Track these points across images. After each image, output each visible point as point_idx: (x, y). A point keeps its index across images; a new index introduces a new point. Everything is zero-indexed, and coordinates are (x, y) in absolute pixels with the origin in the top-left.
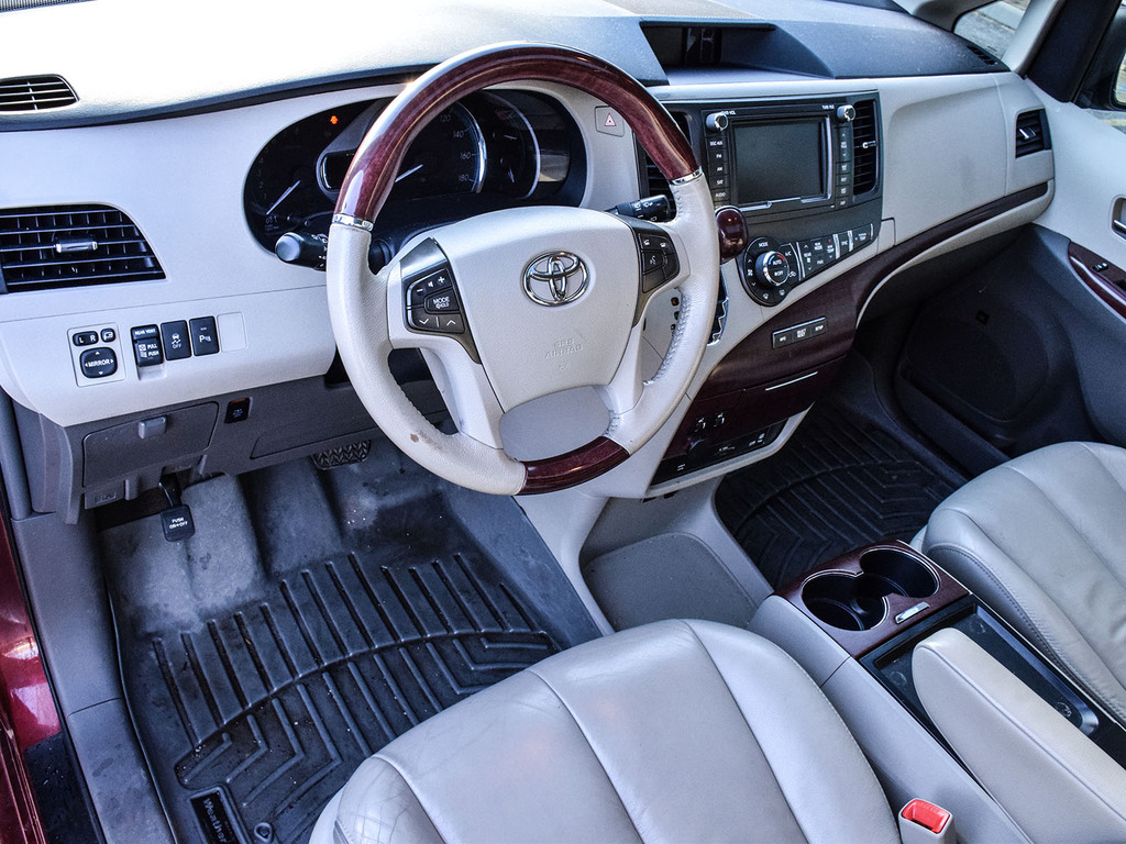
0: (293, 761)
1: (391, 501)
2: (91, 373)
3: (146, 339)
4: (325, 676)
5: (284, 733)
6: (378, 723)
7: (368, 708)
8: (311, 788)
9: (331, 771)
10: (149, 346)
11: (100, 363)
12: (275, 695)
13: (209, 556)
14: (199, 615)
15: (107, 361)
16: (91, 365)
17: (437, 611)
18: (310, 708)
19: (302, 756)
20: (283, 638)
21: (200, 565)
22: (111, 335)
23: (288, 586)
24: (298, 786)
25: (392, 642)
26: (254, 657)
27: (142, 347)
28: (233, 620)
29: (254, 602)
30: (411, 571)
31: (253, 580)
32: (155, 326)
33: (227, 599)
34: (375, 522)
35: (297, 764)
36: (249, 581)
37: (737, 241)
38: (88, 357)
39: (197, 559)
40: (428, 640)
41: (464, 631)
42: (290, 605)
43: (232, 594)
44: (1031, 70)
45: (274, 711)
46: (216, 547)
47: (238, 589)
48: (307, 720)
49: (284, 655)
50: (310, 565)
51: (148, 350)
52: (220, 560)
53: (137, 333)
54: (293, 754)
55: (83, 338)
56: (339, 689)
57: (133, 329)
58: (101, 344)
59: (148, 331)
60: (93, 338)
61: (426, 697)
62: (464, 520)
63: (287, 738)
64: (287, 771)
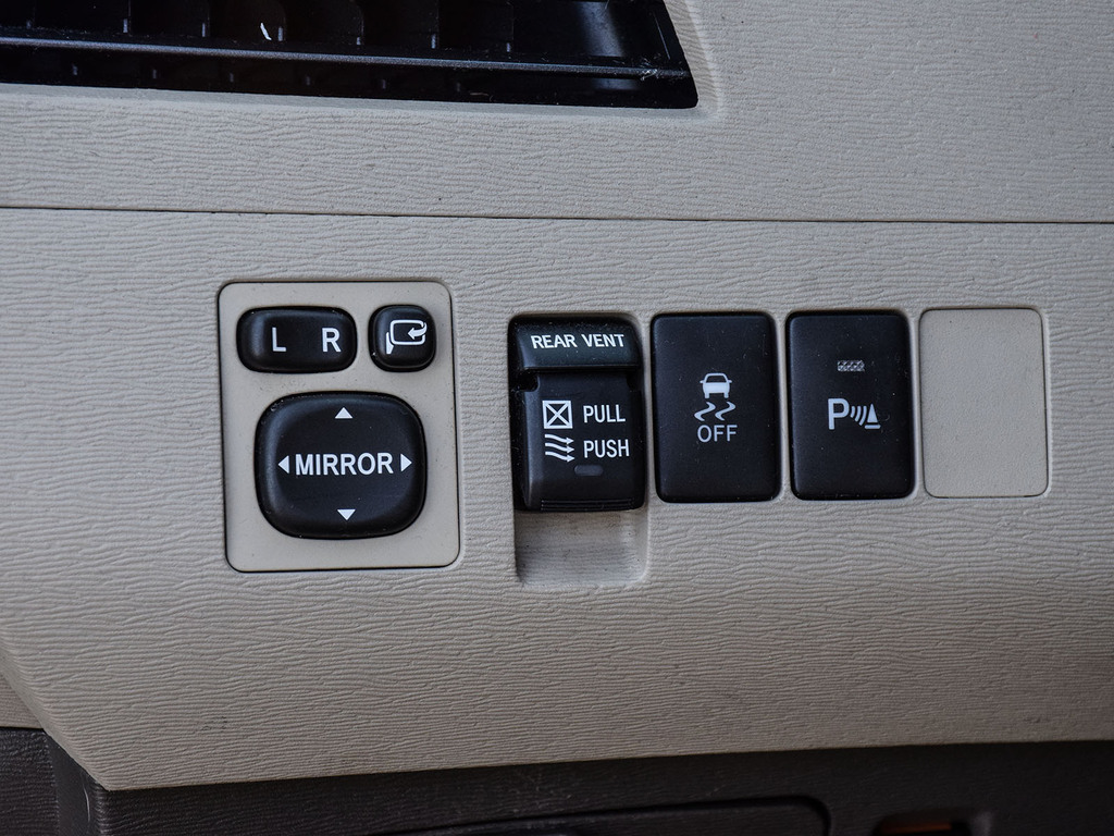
2: (298, 511)
3: (577, 378)
10: (589, 411)
11: (348, 463)
15: (382, 462)
16: (306, 465)
27: (556, 413)
32: (617, 322)
51: (583, 431)
53: (539, 341)
57: (521, 325)
58: (362, 375)
59: (592, 340)
60: (330, 339)
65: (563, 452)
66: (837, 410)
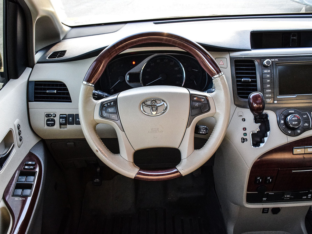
2: (48, 125)
3: (63, 118)
11: (50, 122)
22: (54, 115)
27: (61, 120)
32: (66, 115)
37: (260, 105)
38: (48, 120)
53: (61, 116)
55: (48, 115)
58: (52, 118)
60: (50, 116)
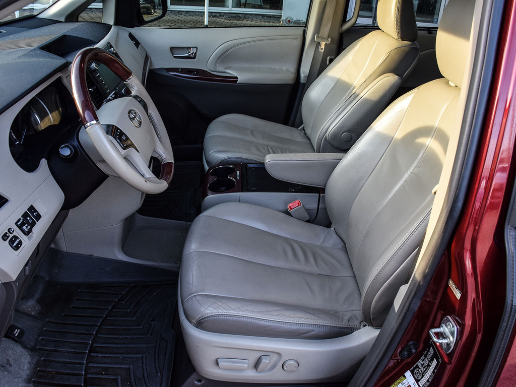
0: (119, 381)
1: (37, 296)
2: (17, 248)
3: (23, 224)
4: (92, 354)
5: (104, 378)
6: (125, 347)
7: (117, 347)
8: (135, 379)
9: (133, 370)
12: (86, 374)
13: (8, 360)
14: (26, 383)
16: (15, 245)
17: (97, 309)
18: (102, 365)
19: (119, 377)
20: (63, 360)
21: (8, 366)
22: (12, 230)
23: (41, 347)
24: (131, 382)
25: (97, 328)
26: (62, 374)
27: (23, 228)
28: (39, 373)
29: (38, 362)
30: (72, 307)
31: (29, 355)
33: (28, 369)
34: (40, 306)
35: (121, 380)
36: (29, 357)
38: (11, 242)
39: (5, 365)
40: (106, 317)
41: (112, 306)
42: (51, 351)
43: (28, 365)
44: (117, 22)
45: (92, 378)
46: (7, 355)
47: (28, 362)
48: (105, 369)
49: (70, 363)
50: (39, 336)
51: (27, 227)
52: (13, 358)
54: (116, 380)
55: (5, 237)
56: (101, 353)
57: (16, 223)
58: (11, 236)
59: (20, 221)
60: (7, 235)
61: (128, 329)
62: (68, 281)
63: (108, 378)
64: (121, 384)
65: (27, 230)
66: (35, 214)
